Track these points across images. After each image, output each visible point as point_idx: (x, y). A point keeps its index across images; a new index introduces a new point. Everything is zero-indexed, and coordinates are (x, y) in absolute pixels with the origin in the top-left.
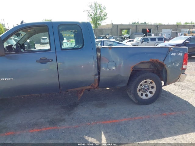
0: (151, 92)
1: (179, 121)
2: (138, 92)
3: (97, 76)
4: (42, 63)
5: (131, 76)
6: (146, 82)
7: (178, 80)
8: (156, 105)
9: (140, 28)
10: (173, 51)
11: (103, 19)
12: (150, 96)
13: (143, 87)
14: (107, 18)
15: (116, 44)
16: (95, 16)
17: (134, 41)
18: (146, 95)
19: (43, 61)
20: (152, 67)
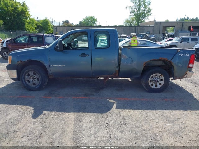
0: (160, 84)
1: (174, 104)
2: (149, 83)
3: (118, 68)
4: (82, 57)
5: (143, 70)
6: (156, 75)
7: (185, 76)
8: (163, 94)
9: (186, 26)
10: (180, 52)
11: (147, 16)
12: (159, 86)
13: (154, 79)
14: (151, 14)
15: (149, 43)
16: (138, 13)
17: (173, 40)
18: (156, 86)
19: (83, 56)
20: (164, 64)
